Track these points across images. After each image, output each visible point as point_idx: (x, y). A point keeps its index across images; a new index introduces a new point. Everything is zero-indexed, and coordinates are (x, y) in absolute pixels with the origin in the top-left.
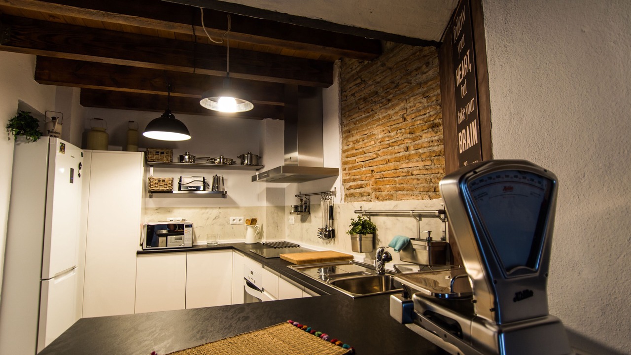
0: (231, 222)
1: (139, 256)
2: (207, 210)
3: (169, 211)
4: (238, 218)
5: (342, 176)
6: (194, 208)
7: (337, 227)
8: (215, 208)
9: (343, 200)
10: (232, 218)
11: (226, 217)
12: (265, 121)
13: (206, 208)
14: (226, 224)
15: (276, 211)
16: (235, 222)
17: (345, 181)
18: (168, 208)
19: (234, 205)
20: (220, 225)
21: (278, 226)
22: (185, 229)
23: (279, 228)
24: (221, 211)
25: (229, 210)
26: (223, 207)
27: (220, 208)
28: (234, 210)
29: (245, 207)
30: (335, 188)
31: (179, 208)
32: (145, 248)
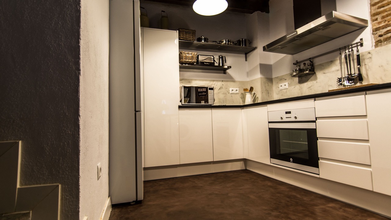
0: (231, 92)
1: (180, 109)
2: (214, 82)
3: (189, 82)
4: (235, 89)
5: (371, 26)
6: (206, 80)
7: (367, 70)
8: (220, 81)
9: (374, 47)
10: (231, 89)
11: (227, 88)
12: (256, 14)
13: (214, 81)
14: (228, 93)
15: (267, 82)
16: (233, 92)
17: (375, 30)
18: (189, 80)
19: (231, 79)
20: (223, 94)
21: (268, 93)
22: (209, 91)
23: (270, 94)
24: (223, 83)
25: (229, 83)
26: (224, 81)
27: (222, 81)
28: (232, 83)
29: (239, 81)
30: (361, 39)
31: (196, 80)
32: (183, 103)
